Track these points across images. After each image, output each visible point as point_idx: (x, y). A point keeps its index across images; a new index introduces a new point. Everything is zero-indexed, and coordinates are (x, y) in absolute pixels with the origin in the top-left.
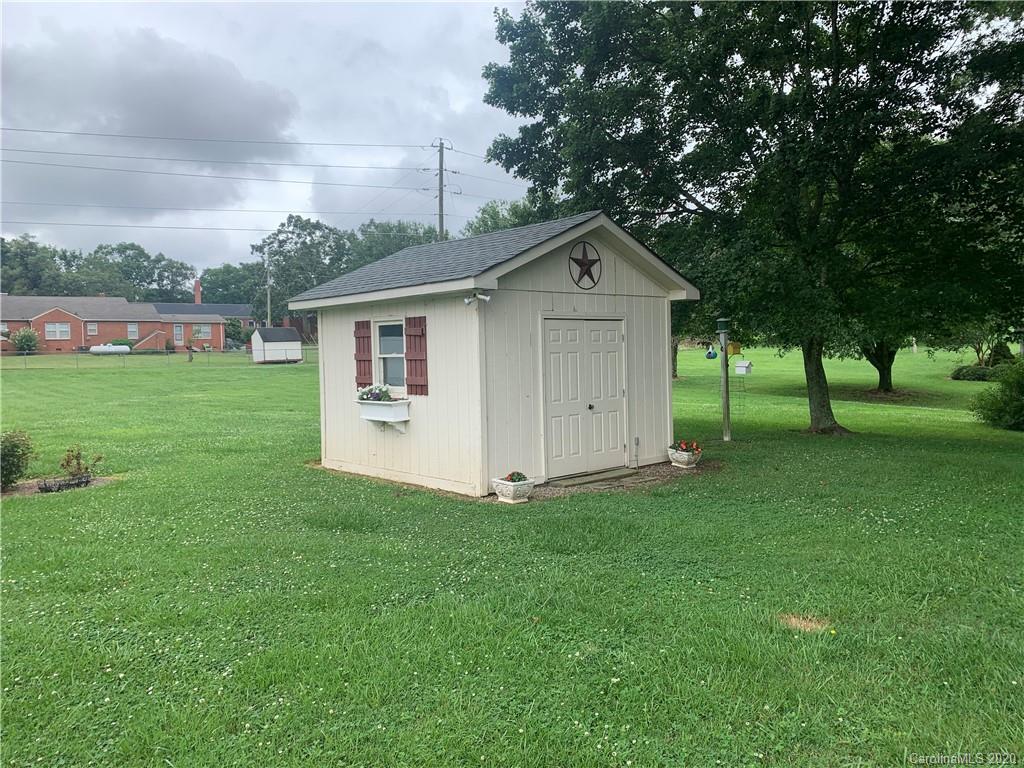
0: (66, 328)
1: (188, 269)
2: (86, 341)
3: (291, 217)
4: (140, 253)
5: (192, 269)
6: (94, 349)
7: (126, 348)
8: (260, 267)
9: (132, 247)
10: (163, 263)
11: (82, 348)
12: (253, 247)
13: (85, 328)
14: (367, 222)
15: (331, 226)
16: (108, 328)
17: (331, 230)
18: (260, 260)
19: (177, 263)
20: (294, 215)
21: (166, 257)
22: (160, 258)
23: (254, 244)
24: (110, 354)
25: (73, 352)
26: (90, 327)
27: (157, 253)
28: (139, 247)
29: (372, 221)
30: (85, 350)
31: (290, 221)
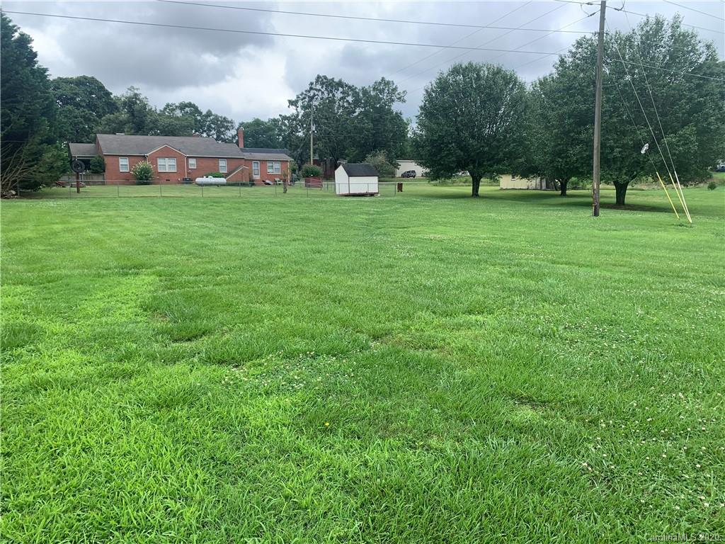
0: (173, 162)
1: (228, 122)
2: (189, 173)
3: (319, 77)
4: (196, 110)
5: (231, 122)
6: (199, 180)
7: (223, 180)
8: (295, 118)
9: (190, 105)
10: (211, 118)
11: (185, 179)
12: (290, 101)
13: (187, 162)
14: (380, 80)
15: (351, 84)
16: (206, 163)
17: (350, 87)
18: (295, 112)
19: (221, 117)
20: (321, 75)
21: (213, 113)
22: (209, 114)
23: (290, 99)
24: (211, 185)
25: (179, 183)
26: (192, 161)
27: (207, 110)
28: (194, 105)
29: (383, 79)
30: (189, 181)
31: (317, 81)
